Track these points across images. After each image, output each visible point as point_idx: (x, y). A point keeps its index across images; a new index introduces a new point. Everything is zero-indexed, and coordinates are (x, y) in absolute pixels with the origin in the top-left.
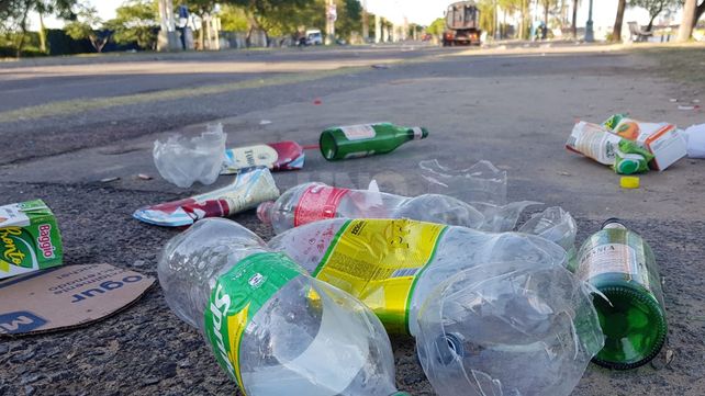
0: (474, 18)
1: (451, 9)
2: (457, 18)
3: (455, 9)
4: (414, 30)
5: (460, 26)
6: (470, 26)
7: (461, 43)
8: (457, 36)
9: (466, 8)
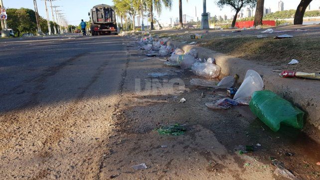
0: (111, 16)
1: (94, 10)
2: (100, 16)
3: (97, 10)
4: (71, 28)
5: (102, 21)
6: (109, 21)
7: (104, 33)
8: (101, 28)
9: (104, 9)
